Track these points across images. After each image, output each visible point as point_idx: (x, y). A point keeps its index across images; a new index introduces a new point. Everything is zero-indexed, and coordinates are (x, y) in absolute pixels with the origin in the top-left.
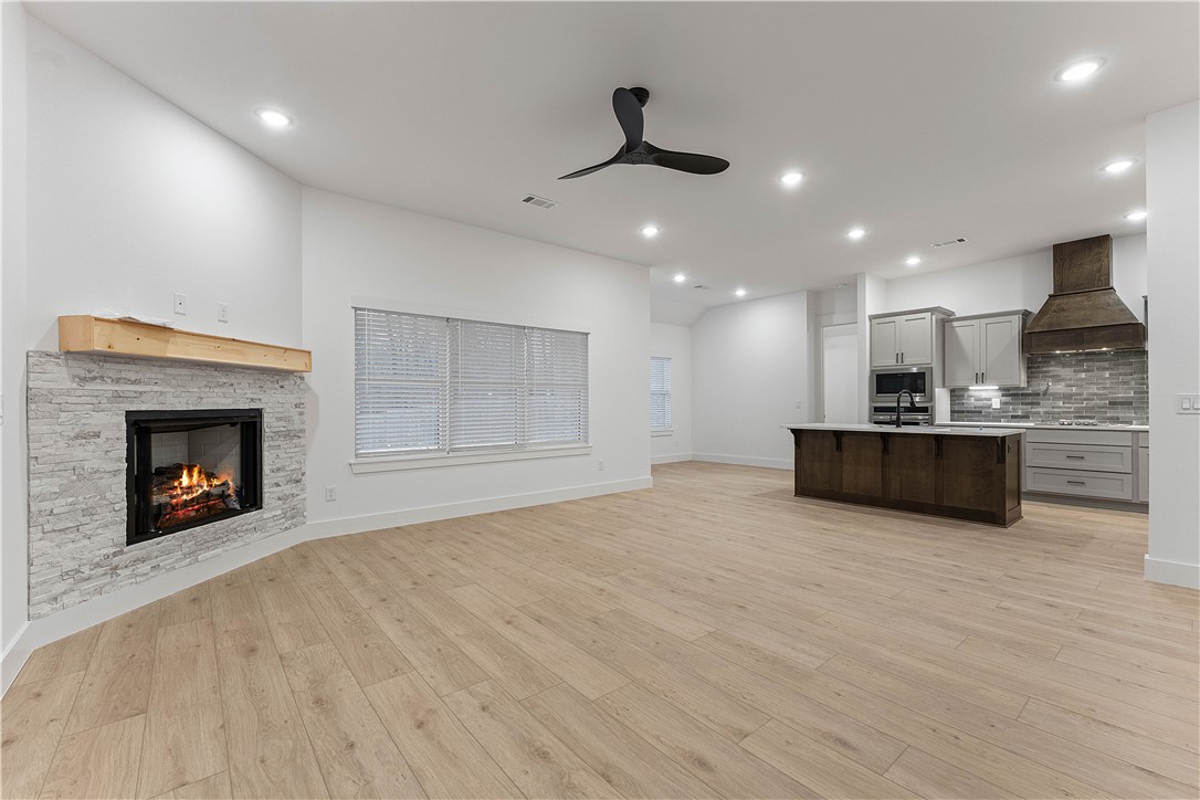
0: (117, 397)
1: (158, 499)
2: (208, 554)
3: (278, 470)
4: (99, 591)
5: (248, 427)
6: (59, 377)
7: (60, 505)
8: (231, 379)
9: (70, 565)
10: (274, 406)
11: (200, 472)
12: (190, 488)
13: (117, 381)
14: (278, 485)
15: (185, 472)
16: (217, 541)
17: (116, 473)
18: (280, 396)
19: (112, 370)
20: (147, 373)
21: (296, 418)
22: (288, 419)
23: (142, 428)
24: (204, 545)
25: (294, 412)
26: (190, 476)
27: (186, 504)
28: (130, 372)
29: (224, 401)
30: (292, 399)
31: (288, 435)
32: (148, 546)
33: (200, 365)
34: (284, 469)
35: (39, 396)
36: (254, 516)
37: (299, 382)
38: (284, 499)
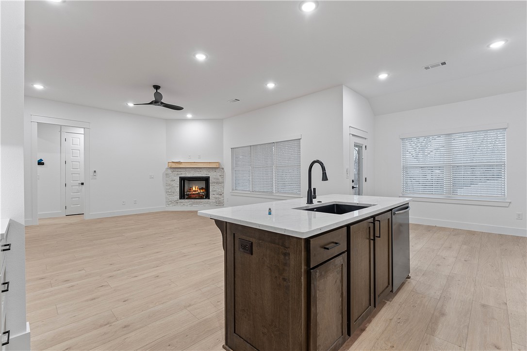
0: (178, 174)
1: (188, 193)
3: (214, 191)
4: (175, 205)
5: (207, 180)
6: (170, 171)
8: (201, 170)
9: (171, 200)
10: (213, 176)
11: (198, 188)
12: (195, 191)
13: (178, 172)
14: (214, 195)
15: (194, 187)
16: (197, 203)
17: (177, 187)
18: (215, 173)
19: (177, 170)
20: (182, 170)
21: (220, 179)
22: (218, 179)
23: (183, 180)
24: (194, 203)
25: (219, 177)
27: (194, 194)
28: (179, 170)
29: (199, 175)
30: (219, 174)
31: (217, 183)
32: (183, 200)
33: (193, 168)
34: (216, 191)
35: (166, 174)
36: (207, 200)
37: (221, 169)
38: (216, 198)
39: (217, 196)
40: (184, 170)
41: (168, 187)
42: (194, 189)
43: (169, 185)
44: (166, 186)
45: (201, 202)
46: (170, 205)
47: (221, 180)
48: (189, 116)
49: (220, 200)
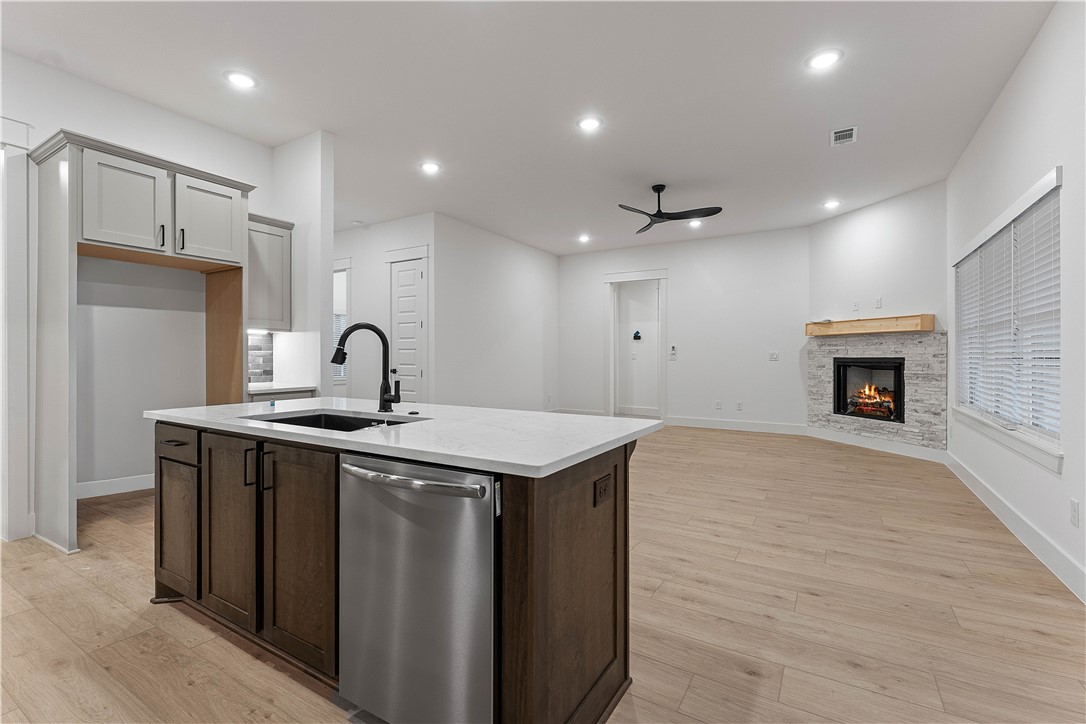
0: (830, 352)
1: (854, 399)
2: (867, 434)
3: (917, 401)
4: (824, 426)
5: (897, 366)
6: (815, 345)
7: (814, 390)
9: (817, 413)
10: (913, 356)
11: (875, 390)
12: (869, 397)
13: (830, 345)
14: (916, 411)
15: (867, 387)
16: (871, 430)
17: (830, 382)
18: (920, 349)
19: (827, 341)
20: (839, 341)
22: (928, 366)
23: (842, 367)
24: (864, 428)
25: (933, 362)
26: (870, 390)
27: (866, 405)
28: (833, 341)
29: (877, 353)
30: (931, 350)
31: (927, 378)
32: (840, 417)
33: (863, 334)
34: (922, 401)
35: (810, 352)
36: (896, 425)
37: (939, 337)
38: (922, 423)
39: (926, 417)
40: (843, 341)
41: (812, 383)
42: (867, 392)
43: (814, 377)
44: (809, 378)
45: (882, 428)
46: (817, 424)
47: (937, 369)
48: (832, 205)
49: (933, 428)
